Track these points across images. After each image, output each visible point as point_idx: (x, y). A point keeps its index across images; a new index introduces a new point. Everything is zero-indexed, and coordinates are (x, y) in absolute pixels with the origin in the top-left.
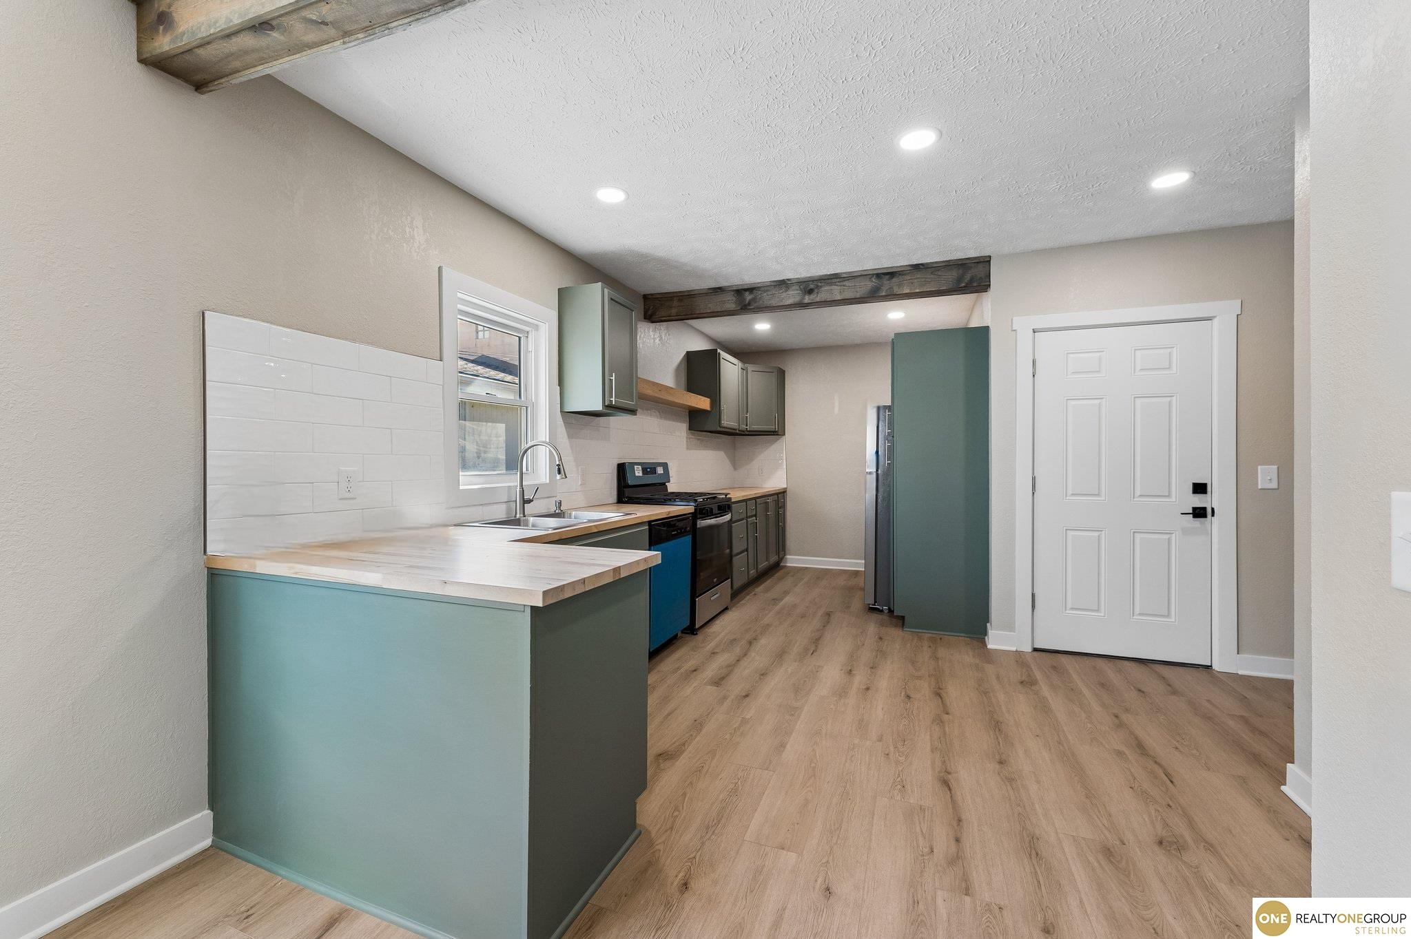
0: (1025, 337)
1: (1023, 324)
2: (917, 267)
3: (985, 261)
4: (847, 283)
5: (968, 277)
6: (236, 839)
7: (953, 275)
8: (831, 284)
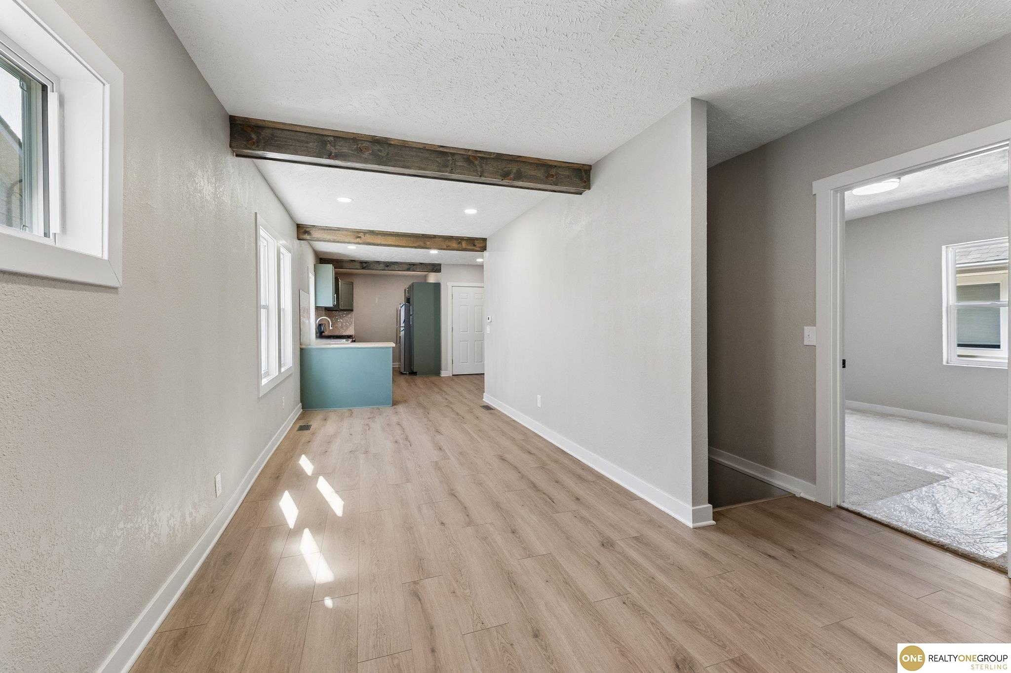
0: (450, 287)
1: (450, 284)
2: (421, 264)
3: (440, 265)
4: (400, 265)
5: (435, 269)
6: (311, 407)
7: (431, 268)
8: (394, 265)
